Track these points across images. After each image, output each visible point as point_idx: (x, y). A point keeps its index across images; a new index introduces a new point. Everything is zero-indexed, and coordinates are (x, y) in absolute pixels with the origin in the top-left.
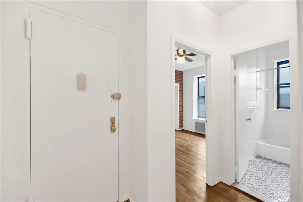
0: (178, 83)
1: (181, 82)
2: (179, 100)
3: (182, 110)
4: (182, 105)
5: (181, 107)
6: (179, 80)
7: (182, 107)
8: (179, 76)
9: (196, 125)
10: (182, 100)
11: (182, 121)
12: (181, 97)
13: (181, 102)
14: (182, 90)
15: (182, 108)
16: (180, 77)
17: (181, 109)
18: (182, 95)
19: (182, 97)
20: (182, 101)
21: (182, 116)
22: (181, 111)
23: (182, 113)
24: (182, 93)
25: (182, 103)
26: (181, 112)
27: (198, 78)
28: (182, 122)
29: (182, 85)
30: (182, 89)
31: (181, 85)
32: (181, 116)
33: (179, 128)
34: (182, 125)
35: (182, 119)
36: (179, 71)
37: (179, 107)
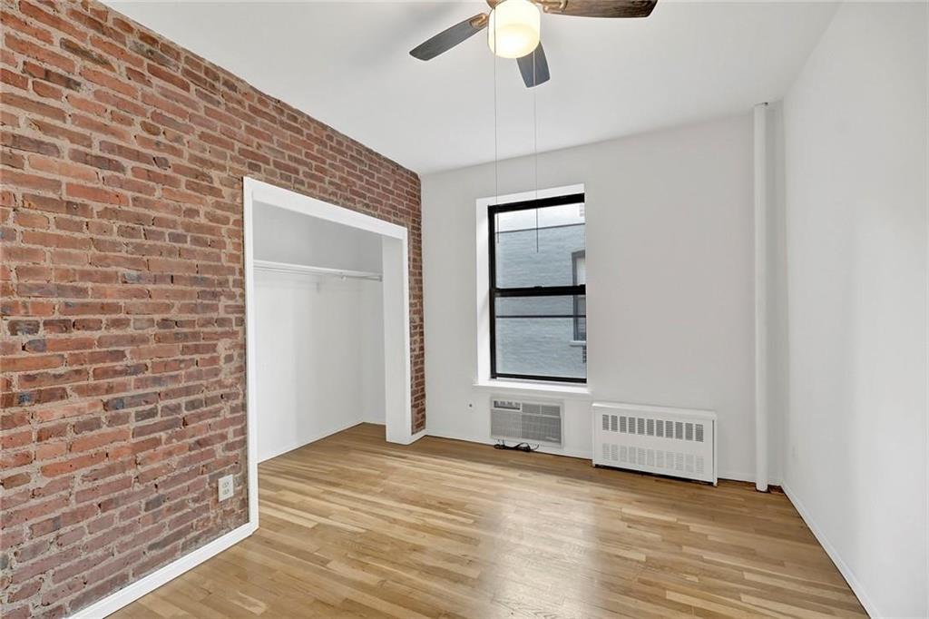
0: (403, 225)
1: (414, 221)
2: (411, 305)
3: (422, 349)
4: (421, 327)
5: (417, 338)
6: (408, 213)
7: (422, 334)
8: (407, 192)
9: (492, 410)
10: (421, 305)
11: (424, 396)
12: (418, 293)
13: (414, 314)
14: (421, 260)
15: (422, 341)
16: (410, 200)
17: (418, 345)
18: (421, 281)
19: (421, 289)
20: (418, 307)
21: (423, 377)
22: (417, 352)
23: (423, 362)
24: (420, 274)
25: (422, 320)
26: (417, 357)
27: (493, 211)
28: (423, 404)
29: (420, 235)
30: (420, 255)
31: (414, 234)
32: (417, 378)
33: (413, 433)
34: (424, 416)
35: (423, 390)
36: (407, 171)
37: (411, 336)
